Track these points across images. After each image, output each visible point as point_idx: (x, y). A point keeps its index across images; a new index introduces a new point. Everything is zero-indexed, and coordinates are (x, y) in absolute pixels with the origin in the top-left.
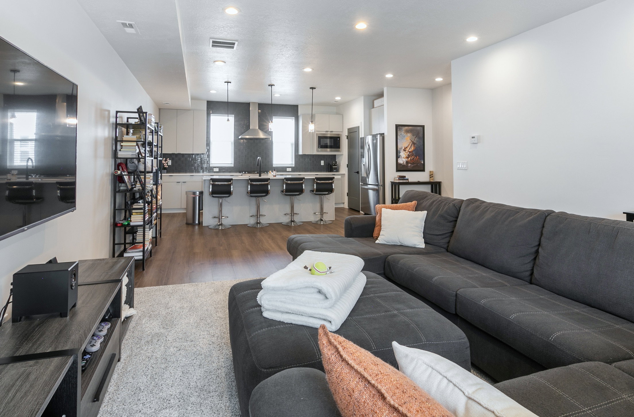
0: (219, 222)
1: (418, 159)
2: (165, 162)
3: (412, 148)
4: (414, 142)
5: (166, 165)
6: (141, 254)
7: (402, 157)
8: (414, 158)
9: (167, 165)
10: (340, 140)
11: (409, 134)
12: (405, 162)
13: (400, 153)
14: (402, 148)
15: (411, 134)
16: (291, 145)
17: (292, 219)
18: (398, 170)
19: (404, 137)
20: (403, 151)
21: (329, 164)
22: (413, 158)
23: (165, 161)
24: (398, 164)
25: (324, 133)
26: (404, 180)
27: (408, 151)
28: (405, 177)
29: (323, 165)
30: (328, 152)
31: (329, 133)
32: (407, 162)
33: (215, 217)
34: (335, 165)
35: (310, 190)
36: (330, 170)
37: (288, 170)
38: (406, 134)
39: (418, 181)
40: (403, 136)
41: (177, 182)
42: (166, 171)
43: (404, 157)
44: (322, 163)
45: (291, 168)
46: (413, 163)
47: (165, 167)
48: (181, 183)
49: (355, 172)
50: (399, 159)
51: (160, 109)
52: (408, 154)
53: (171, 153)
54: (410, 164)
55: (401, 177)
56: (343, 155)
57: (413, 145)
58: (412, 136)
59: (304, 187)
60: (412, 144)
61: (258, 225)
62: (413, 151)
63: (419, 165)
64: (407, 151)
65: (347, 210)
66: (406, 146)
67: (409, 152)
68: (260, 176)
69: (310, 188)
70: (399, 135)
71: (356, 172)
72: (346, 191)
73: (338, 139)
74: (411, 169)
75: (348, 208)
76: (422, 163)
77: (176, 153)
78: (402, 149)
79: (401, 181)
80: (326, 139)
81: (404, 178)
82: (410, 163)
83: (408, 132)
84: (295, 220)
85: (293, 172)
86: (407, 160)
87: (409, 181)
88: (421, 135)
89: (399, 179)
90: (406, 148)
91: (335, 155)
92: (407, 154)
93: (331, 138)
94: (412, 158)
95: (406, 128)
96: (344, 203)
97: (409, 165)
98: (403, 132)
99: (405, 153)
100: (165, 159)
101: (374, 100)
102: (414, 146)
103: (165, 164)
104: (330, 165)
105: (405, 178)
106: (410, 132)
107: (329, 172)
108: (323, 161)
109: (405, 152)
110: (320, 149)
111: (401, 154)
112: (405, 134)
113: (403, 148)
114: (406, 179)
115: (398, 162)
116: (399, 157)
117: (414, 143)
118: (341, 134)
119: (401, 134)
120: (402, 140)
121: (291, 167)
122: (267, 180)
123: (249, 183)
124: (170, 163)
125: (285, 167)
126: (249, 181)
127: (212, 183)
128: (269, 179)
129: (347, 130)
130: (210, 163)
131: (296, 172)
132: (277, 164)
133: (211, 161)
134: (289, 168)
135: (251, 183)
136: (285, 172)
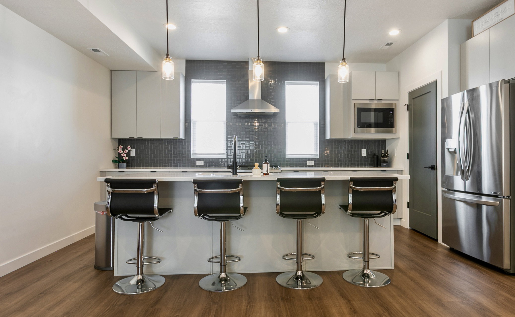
2: (122, 152)
5: (125, 155)
9: (127, 156)
10: (393, 114)
16: (315, 125)
21: (375, 154)
23: (123, 150)
25: (367, 102)
29: (365, 155)
30: (373, 134)
31: (375, 102)
34: (385, 156)
35: (341, 204)
36: (376, 162)
37: (309, 163)
42: (125, 164)
44: (364, 153)
45: (313, 161)
47: (124, 158)
49: (425, 167)
51: (111, 71)
53: (129, 137)
56: (399, 138)
59: (323, 201)
65: (408, 232)
68: (235, 173)
69: (337, 201)
71: (429, 168)
72: (406, 198)
75: (408, 228)
77: (135, 138)
80: (368, 113)
91: (384, 140)
93: (377, 110)
96: (401, 219)
100: (122, 147)
103: (122, 155)
104: (376, 156)
107: (374, 166)
108: (365, 150)
110: (359, 130)
118: (396, 104)
121: (313, 159)
122: (236, 183)
123: (195, 190)
124: (133, 153)
125: (304, 159)
126: (195, 187)
127: (110, 189)
128: (240, 181)
129: (408, 94)
130: (192, 152)
131: (321, 167)
132: (292, 155)
133: (194, 150)
134: (311, 160)
135: (200, 191)
136: (305, 167)
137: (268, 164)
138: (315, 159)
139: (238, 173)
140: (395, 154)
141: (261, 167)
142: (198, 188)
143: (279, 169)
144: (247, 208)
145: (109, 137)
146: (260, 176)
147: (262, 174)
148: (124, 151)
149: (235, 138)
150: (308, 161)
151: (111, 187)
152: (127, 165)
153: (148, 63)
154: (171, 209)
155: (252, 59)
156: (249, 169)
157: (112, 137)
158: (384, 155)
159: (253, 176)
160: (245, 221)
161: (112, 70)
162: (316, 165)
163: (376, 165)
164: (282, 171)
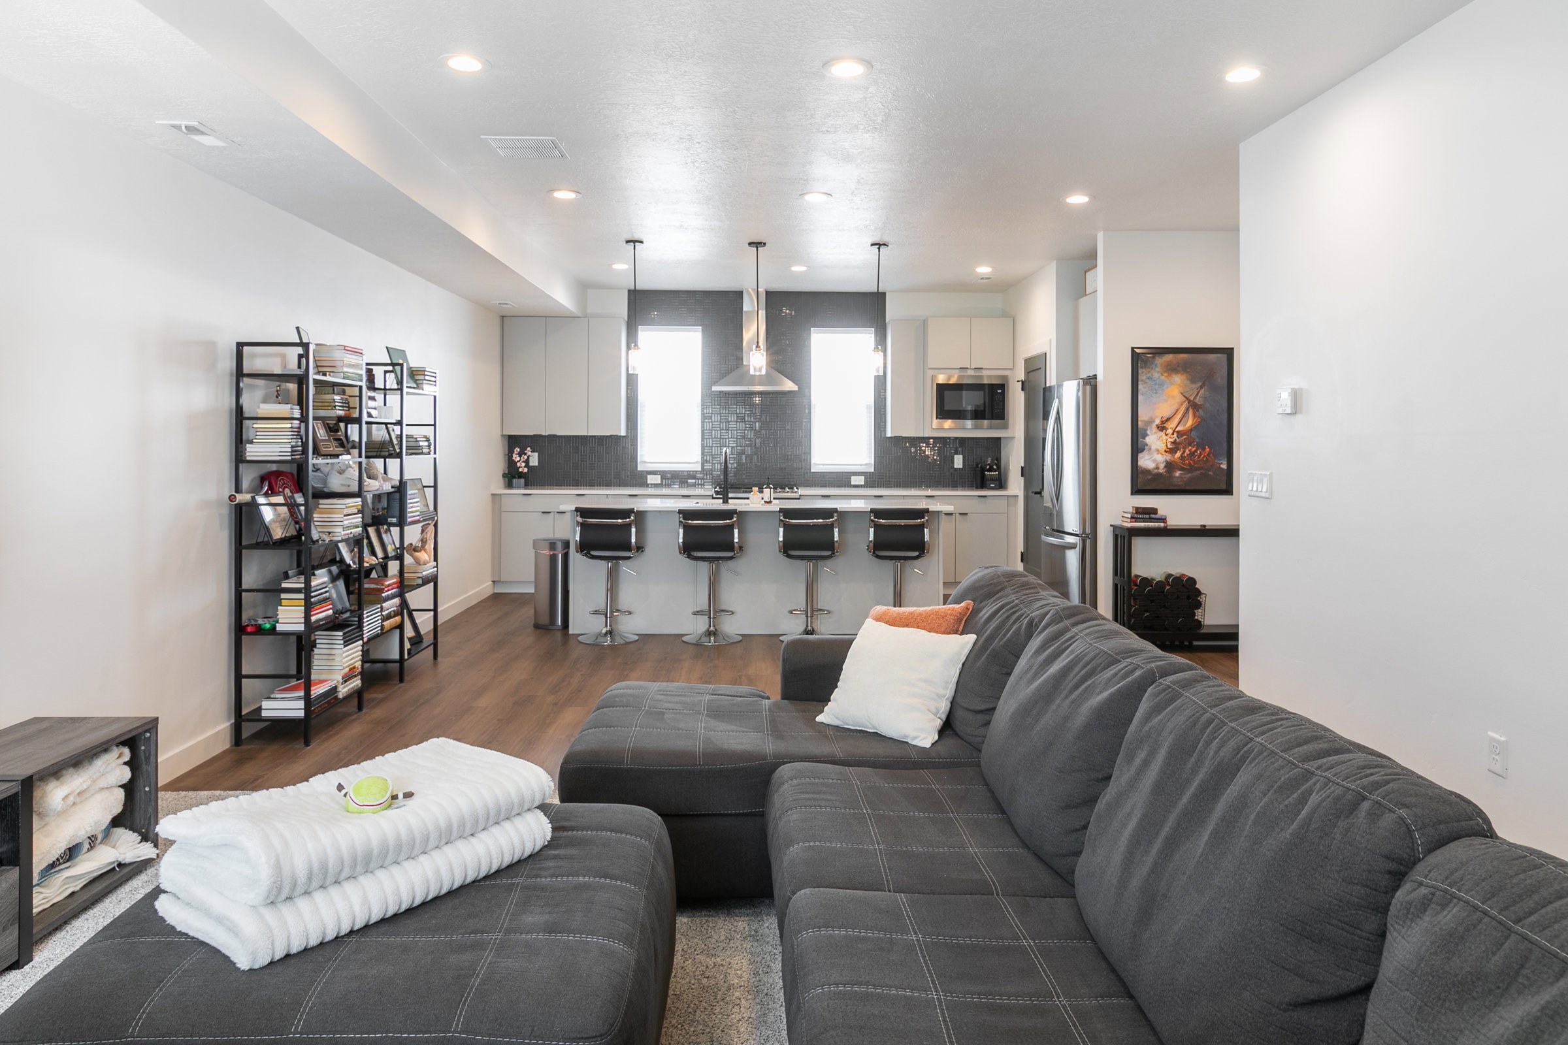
0: (606, 626)
1: (1208, 455)
2: (518, 459)
3: (1190, 422)
4: (1197, 401)
5: (523, 465)
6: (301, 704)
7: (1153, 448)
8: (1196, 451)
9: (525, 467)
10: (1003, 394)
11: (1179, 375)
12: (1162, 466)
13: (1147, 438)
14: (1154, 422)
15: (1184, 377)
17: (807, 626)
18: (1137, 490)
19: (1161, 385)
20: (1154, 429)
21: (976, 466)
22: (1192, 454)
23: (520, 456)
24: (1140, 470)
25: (956, 373)
26: (1151, 520)
27: (1174, 431)
28: (1156, 514)
29: (961, 466)
30: (968, 429)
31: (968, 372)
32: (1170, 466)
33: (596, 612)
34: (994, 469)
36: (979, 482)
37: (855, 480)
38: (1166, 377)
39: (1202, 526)
40: (1155, 384)
41: (543, 512)
42: (522, 481)
43: (1159, 448)
44: (958, 462)
45: (863, 477)
46: (1191, 469)
47: (520, 470)
48: (552, 513)
50: (1140, 455)
51: (502, 318)
52: (1172, 440)
53: (532, 434)
54: (1179, 472)
55: (1140, 510)
56: (1014, 437)
57: (1191, 411)
58: (1188, 382)
60: (1187, 409)
61: (712, 638)
62: (1191, 430)
63: (1211, 473)
64: (1170, 431)
66: (1166, 414)
67: (1178, 432)
68: (725, 501)
70: (1142, 381)
72: (1020, 548)
73: (999, 391)
74: (1182, 488)
76: (1223, 469)
77: (544, 434)
78: (1154, 425)
79: (1142, 525)
80: (958, 392)
81: (1149, 514)
82: (1181, 469)
83: (1176, 369)
84: (815, 629)
85: (870, 487)
86: (1168, 457)
87: (1168, 523)
88: (1221, 379)
89: (1132, 518)
90: (1168, 419)
91: (999, 439)
92: (1170, 440)
93: (977, 387)
94: (1187, 452)
95: (1169, 357)
97: (1178, 474)
98: (1157, 369)
99: (1164, 437)
100: (519, 450)
101: (1086, 272)
102: (1194, 416)
103: (518, 464)
104: (978, 469)
105: (1153, 516)
106: (1180, 369)
107: (977, 488)
108: (960, 457)
109: (1162, 434)
110: (942, 422)
111: (1148, 440)
112: (1163, 378)
113: (1158, 421)
114: (1157, 519)
115: (1139, 463)
116: (1142, 450)
117: (1193, 406)
118: (1009, 377)
119: (1149, 378)
120: (1154, 395)
121: (863, 473)
122: (729, 514)
123: (680, 522)
124: (534, 460)
125: (845, 472)
126: (680, 517)
127: (580, 519)
128: (734, 512)
129: (1023, 362)
130: (639, 460)
131: (876, 489)
132: (823, 465)
133: (642, 455)
134: (859, 475)
135: (686, 523)
136: (848, 487)
137: (771, 488)
138: (867, 473)
139: (730, 500)
140: (1009, 466)
141: (761, 491)
142: (683, 519)
143: (796, 492)
144: (742, 547)
145: (499, 433)
146: (760, 506)
147: (763, 502)
148: (522, 458)
149: (726, 453)
150: (852, 477)
151: (581, 517)
152: (525, 483)
153: (566, 305)
154: (643, 548)
155: (750, 290)
156: (744, 492)
157: (504, 434)
158: (990, 467)
159: (751, 505)
160: (740, 564)
161: (504, 315)
162: (868, 484)
163: (979, 486)
164: (800, 495)
